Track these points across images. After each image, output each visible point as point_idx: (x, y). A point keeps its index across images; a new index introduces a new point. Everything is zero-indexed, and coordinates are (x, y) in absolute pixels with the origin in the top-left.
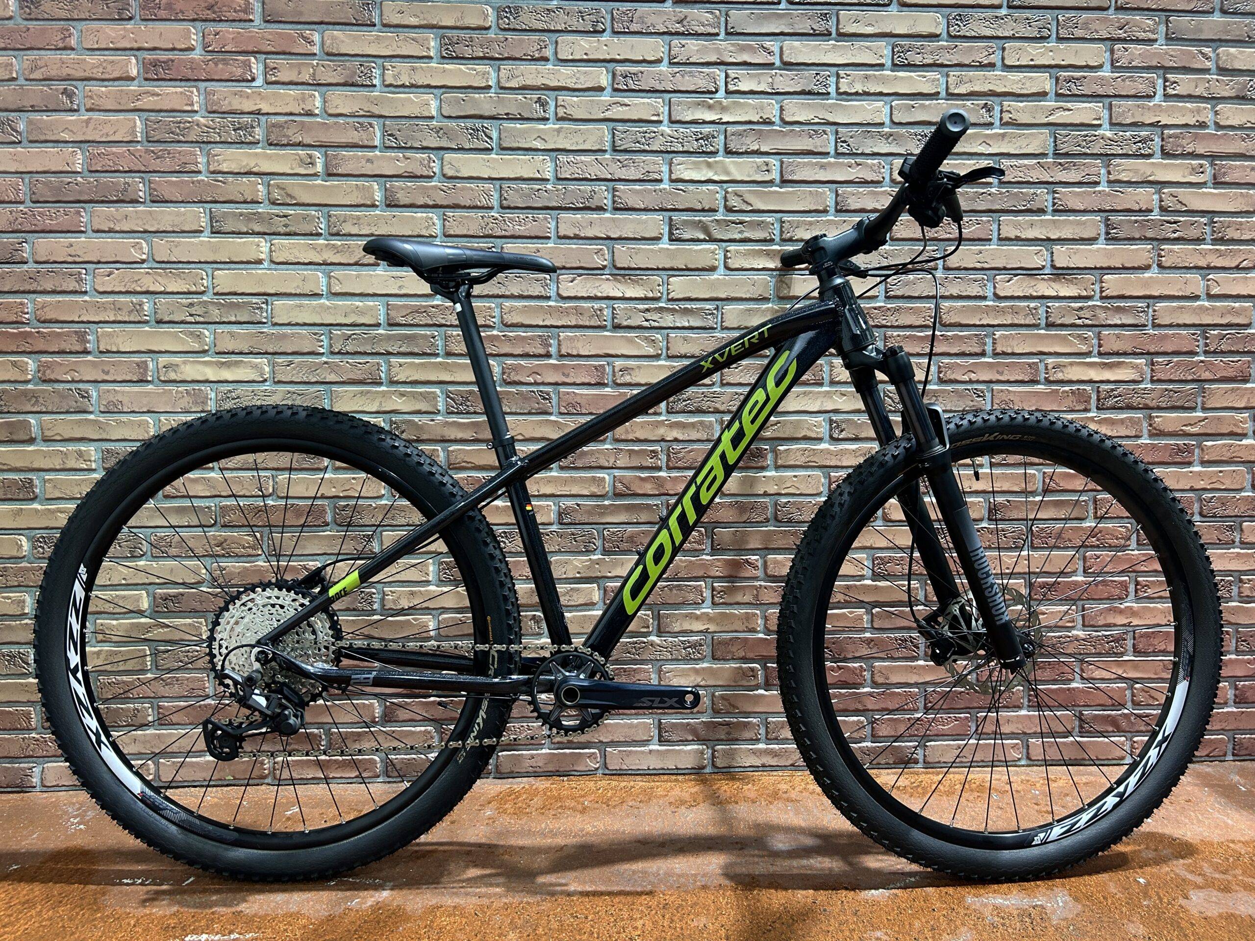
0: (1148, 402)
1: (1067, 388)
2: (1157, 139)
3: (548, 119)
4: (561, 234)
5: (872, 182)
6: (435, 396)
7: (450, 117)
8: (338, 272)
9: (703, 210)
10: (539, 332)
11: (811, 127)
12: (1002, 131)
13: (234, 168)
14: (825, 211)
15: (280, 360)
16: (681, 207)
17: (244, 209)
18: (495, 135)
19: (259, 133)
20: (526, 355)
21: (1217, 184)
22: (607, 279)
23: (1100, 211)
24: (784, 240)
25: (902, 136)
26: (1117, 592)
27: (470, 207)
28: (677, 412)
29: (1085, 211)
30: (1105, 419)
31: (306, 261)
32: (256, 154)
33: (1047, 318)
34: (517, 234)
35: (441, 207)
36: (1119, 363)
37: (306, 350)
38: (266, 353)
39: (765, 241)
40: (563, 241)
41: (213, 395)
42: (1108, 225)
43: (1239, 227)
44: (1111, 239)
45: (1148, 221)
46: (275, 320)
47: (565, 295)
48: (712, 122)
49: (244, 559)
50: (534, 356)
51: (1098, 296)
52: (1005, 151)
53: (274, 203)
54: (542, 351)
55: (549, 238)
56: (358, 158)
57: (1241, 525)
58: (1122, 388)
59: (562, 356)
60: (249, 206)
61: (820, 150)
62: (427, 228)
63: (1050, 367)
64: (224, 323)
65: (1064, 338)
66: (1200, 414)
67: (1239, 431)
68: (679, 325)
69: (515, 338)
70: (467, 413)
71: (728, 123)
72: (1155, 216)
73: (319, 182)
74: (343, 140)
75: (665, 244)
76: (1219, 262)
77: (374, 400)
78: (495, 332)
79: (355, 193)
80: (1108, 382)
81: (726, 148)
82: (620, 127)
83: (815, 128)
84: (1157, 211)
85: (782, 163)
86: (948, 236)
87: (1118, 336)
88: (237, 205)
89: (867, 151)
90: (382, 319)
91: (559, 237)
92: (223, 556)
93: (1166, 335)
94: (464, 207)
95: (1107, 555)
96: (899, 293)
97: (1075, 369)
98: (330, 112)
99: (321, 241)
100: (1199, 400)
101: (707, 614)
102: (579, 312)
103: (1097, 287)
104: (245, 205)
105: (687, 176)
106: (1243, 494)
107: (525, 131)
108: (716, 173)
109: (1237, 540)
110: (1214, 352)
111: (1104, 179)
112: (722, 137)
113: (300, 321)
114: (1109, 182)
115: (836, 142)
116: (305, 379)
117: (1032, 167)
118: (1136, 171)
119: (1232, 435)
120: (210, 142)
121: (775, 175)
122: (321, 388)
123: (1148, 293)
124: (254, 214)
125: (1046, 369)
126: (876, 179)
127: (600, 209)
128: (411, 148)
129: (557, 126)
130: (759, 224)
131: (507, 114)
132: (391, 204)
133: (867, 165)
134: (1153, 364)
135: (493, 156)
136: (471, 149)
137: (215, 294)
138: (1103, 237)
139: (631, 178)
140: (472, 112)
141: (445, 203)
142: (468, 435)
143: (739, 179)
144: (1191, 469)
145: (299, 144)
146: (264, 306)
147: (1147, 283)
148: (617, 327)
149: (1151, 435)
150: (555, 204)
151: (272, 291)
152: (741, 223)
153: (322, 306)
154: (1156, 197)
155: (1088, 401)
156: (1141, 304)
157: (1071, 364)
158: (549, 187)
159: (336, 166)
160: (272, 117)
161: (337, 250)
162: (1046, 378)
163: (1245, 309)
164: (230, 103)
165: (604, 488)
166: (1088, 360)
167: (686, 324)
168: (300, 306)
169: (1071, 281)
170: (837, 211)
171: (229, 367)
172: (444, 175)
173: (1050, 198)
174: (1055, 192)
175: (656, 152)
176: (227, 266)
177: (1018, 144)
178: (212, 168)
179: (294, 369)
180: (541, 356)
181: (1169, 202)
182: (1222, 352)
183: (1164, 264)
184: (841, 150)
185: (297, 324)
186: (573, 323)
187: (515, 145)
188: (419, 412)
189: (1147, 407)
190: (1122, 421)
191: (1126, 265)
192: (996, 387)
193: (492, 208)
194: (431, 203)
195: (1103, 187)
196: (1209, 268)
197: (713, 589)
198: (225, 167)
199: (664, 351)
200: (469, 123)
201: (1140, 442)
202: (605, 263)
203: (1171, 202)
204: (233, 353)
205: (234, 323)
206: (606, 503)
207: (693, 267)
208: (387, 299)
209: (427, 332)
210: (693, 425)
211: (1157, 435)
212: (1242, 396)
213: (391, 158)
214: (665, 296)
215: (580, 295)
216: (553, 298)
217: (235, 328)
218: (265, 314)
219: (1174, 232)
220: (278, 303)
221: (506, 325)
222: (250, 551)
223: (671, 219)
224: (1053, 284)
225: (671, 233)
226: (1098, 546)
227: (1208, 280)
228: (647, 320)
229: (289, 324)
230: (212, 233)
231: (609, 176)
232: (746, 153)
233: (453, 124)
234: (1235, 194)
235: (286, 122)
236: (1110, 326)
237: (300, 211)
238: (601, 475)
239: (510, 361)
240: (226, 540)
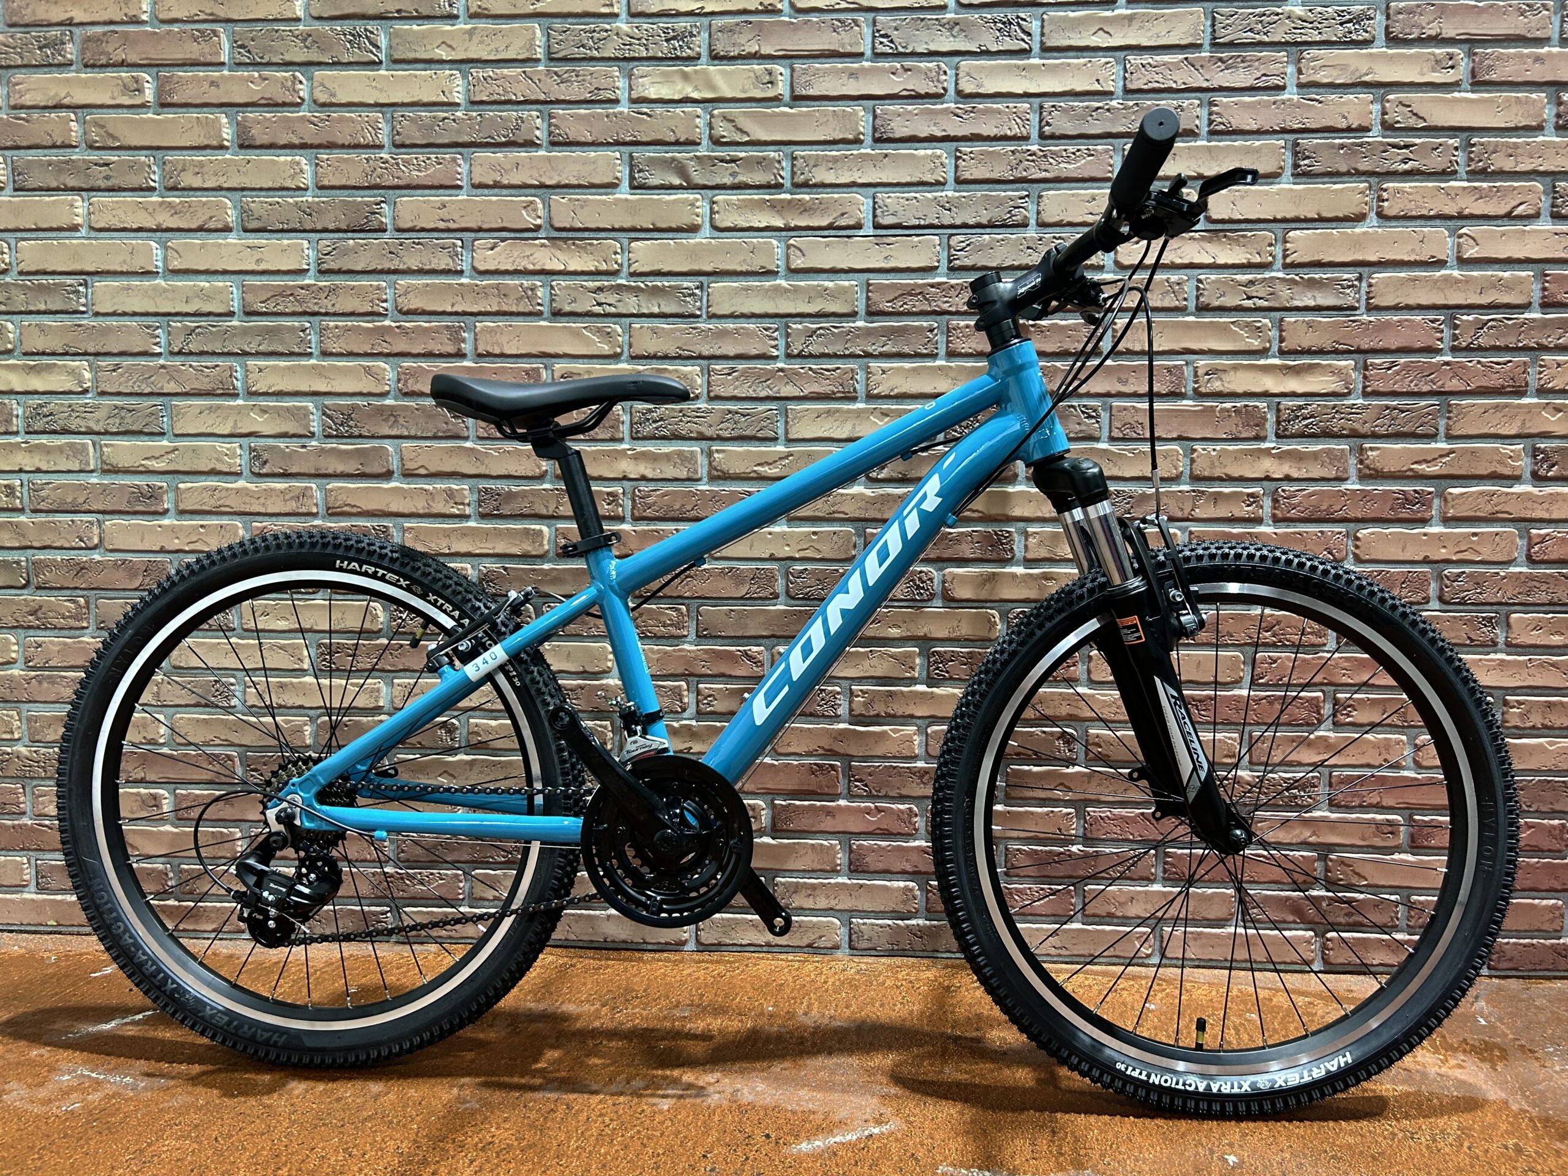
0: (1356, 426)
1: (1228, 405)
2: (1380, 18)
3: (456, 17)
4: (476, 181)
5: (928, 96)
6: (307, 413)
7: (320, 18)
8: (177, 242)
9: (677, 143)
10: (447, 322)
11: (835, 16)
12: (1129, 12)
13: (39, 99)
14: (857, 141)
15: (104, 362)
16: (645, 139)
17: (54, 156)
18: (383, 41)
19: (71, 51)
20: (429, 355)
21: (1478, 84)
22: (543, 245)
23: (1284, 131)
24: (797, 186)
25: (974, 24)
26: (1304, 714)
27: (349, 147)
28: (645, 438)
29: (1259, 133)
30: (1288, 452)
31: (135, 226)
32: (67, 80)
33: (1197, 298)
34: (415, 183)
35: (312, 146)
36: (1311, 367)
37: (136, 350)
38: (86, 354)
39: (768, 187)
40: (479, 191)
41: (20, 412)
42: (1297, 153)
43: (1512, 152)
44: (1301, 175)
45: (1361, 145)
46: (97, 308)
47: (482, 268)
48: (690, 14)
49: (66, 633)
50: (441, 355)
51: (1279, 263)
52: (1133, 42)
53: (91, 147)
54: (451, 349)
55: (460, 187)
56: (199, 80)
57: (1508, 617)
58: (1315, 405)
59: (480, 355)
60: (62, 151)
61: (849, 49)
62: (293, 177)
63: (1200, 372)
64: (31, 313)
65: (1224, 328)
66: (1443, 445)
67: (1507, 472)
68: (645, 311)
69: (414, 330)
70: (351, 436)
71: (713, 13)
72: (1375, 136)
73: (150, 115)
74: (179, 55)
75: (624, 193)
76: (1479, 208)
77: (226, 418)
78: (387, 323)
79: (197, 130)
80: (1294, 395)
81: (711, 51)
82: (558, 24)
83: (842, 16)
84: (1377, 129)
85: (793, 70)
86: (1044, 175)
87: (1310, 325)
88: (46, 151)
89: (921, 49)
90: (236, 306)
91: (475, 186)
92: (38, 628)
93: (1388, 324)
94: (343, 146)
95: (1288, 658)
96: (968, 262)
97: (1240, 374)
98: (161, 16)
99: (154, 199)
100: (1442, 423)
101: (689, 727)
102: (502, 293)
103: (1278, 250)
104: (55, 151)
105: (653, 93)
106: (1512, 569)
107: (423, 35)
108: (696, 88)
109: (1501, 640)
110: (1468, 349)
111: (1291, 81)
112: (707, 35)
113: (128, 310)
114: (1300, 86)
115: (874, 37)
116: (136, 389)
117: (1177, 66)
118: (1344, 68)
119: (1494, 477)
120: (9, 67)
121: (782, 88)
122: (158, 401)
123: (1359, 257)
124: (67, 162)
125: (1196, 375)
126: (933, 90)
127: (530, 144)
128: (269, 64)
129: (469, 26)
130: (760, 162)
131: (398, 11)
132: (245, 145)
133: (919, 70)
134: (1366, 368)
135: (382, 72)
136: (350, 63)
137: (21, 273)
138: (1288, 171)
139: (573, 98)
140: (351, 10)
141: (316, 142)
142: (351, 467)
143: (729, 95)
144: (1427, 530)
145: (122, 64)
146: (81, 289)
147: (1358, 242)
148: (557, 314)
149: (1363, 478)
150: (466, 139)
151: (91, 269)
152: (733, 161)
153: (155, 288)
154: (1376, 108)
155: (1261, 422)
156: (1348, 275)
157: (1235, 368)
158: (459, 114)
159: (170, 93)
160: (88, 28)
161: (175, 211)
162: (1195, 390)
163: (1520, 281)
164: (34, 12)
165: (541, 545)
166: (1262, 362)
167: (656, 310)
168: (128, 288)
169: (1236, 241)
170: (877, 140)
171: (39, 372)
172: (315, 102)
173: (1204, 113)
174: (1211, 104)
175: (609, 59)
176: (34, 235)
177: (1154, 30)
178: (12, 103)
179: (122, 375)
180: (449, 355)
181: (1398, 116)
182: (1480, 349)
183: (1386, 212)
184: (880, 49)
185: (124, 314)
186: (495, 308)
187: (411, 55)
188: (284, 435)
189: (1354, 434)
190: (1315, 455)
191: (1325, 214)
192: (1117, 403)
193: (381, 147)
194: (297, 141)
195: (1291, 94)
196: (1461, 217)
197: (699, 693)
198: (28, 100)
199: (626, 348)
200: (347, 26)
201: (1344, 487)
202: (539, 222)
203: (1400, 114)
204: (44, 354)
205: (45, 313)
206: (546, 566)
207: (664, 226)
208: (242, 277)
209: (295, 322)
210: (667, 457)
211: (1370, 477)
212: (1513, 417)
213: (241, 78)
214: (625, 269)
215: (502, 268)
216: (467, 273)
217: (47, 320)
218: (83, 300)
219: (1405, 161)
220: (100, 284)
221: (400, 312)
222: (72, 623)
223: (631, 157)
224: (1207, 246)
225: (632, 178)
226: (1274, 645)
227: (1460, 236)
228: (599, 304)
229: (114, 314)
230: (15, 190)
231: (542, 97)
232: (740, 57)
233: (326, 27)
234: (1507, 99)
235: (105, 34)
236: (1298, 309)
237: (125, 156)
238: (537, 527)
239: (407, 363)
240: (41, 607)
